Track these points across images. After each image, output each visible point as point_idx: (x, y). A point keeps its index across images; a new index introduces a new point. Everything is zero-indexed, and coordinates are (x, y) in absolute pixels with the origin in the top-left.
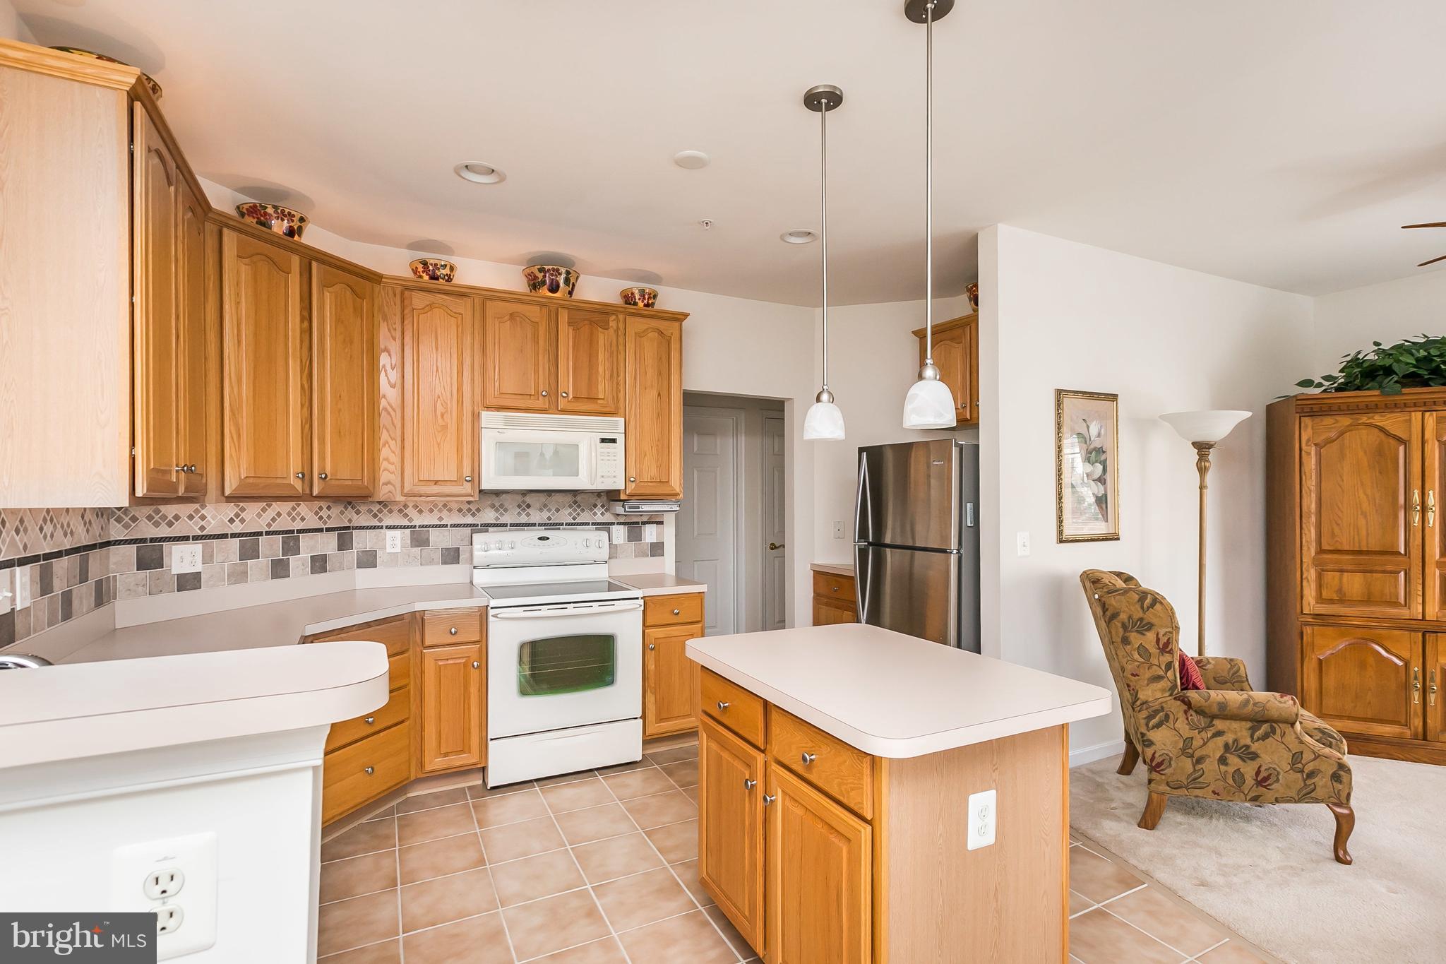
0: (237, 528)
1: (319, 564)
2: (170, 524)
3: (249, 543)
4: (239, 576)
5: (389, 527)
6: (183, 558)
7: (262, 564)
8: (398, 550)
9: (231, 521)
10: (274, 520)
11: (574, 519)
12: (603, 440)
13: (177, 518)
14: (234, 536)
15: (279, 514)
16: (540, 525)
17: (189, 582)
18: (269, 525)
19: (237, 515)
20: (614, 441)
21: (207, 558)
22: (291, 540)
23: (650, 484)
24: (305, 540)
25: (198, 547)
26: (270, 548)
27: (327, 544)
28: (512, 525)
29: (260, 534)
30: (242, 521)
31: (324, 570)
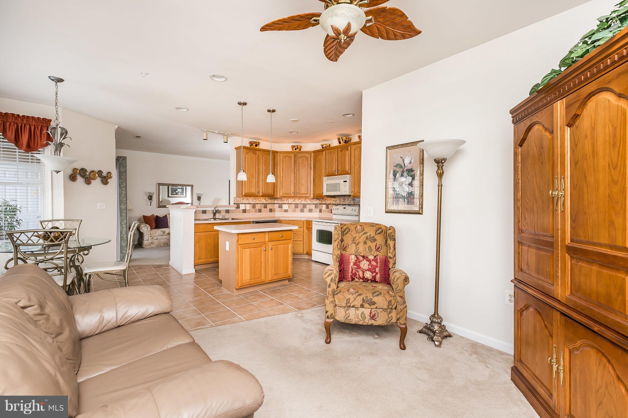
0: (294, 202)
1: (311, 211)
2: (283, 201)
3: (296, 206)
4: (294, 211)
5: (324, 204)
6: (285, 207)
7: (299, 209)
8: (324, 209)
9: (293, 201)
10: (301, 201)
11: (354, 203)
12: (344, 182)
13: (284, 200)
14: (294, 204)
15: (302, 201)
16: (347, 205)
17: (286, 211)
18: (300, 202)
19: (294, 200)
20: (346, 181)
21: (289, 207)
22: (305, 206)
23: (357, 193)
24: (307, 206)
25: (287, 205)
26: (300, 207)
27: (313, 207)
28: (342, 204)
29: (298, 204)
30: (295, 201)
31: (312, 212)
